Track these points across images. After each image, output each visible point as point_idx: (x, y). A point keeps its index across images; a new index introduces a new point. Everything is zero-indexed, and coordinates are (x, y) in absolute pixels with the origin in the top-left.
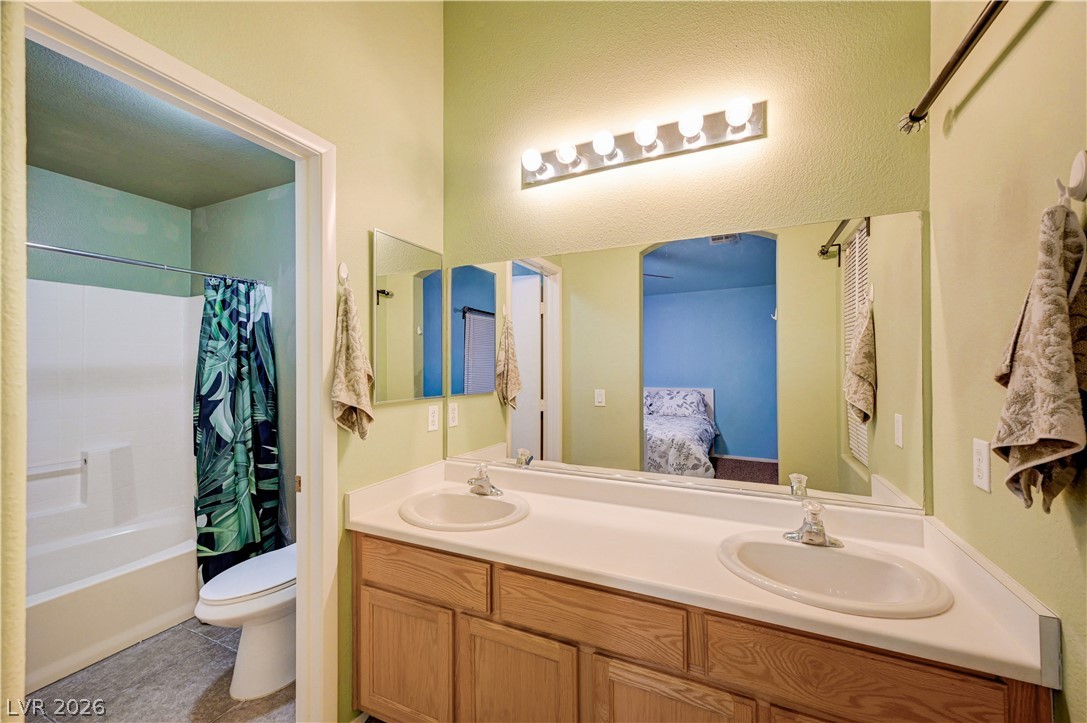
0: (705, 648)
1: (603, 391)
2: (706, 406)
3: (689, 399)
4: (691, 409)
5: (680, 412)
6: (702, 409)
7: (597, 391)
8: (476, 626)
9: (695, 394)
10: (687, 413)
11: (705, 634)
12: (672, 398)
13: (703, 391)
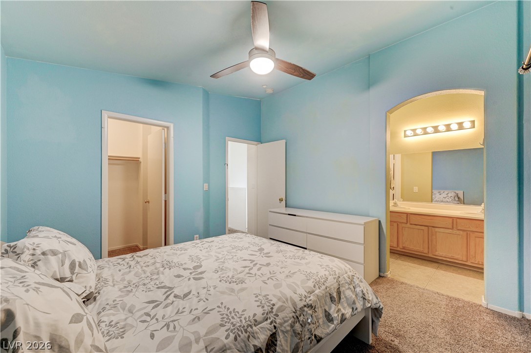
0: (457, 225)
1: (417, 188)
2: (459, 198)
3: (450, 195)
4: (451, 199)
5: (444, 200)
6: (457, 199)
7: (414, 187)
8: (404, 225)
9: (453, 193)
10: (449, 200)
11: (457, 222)
12: (441, 194)
13: (457, 192)
